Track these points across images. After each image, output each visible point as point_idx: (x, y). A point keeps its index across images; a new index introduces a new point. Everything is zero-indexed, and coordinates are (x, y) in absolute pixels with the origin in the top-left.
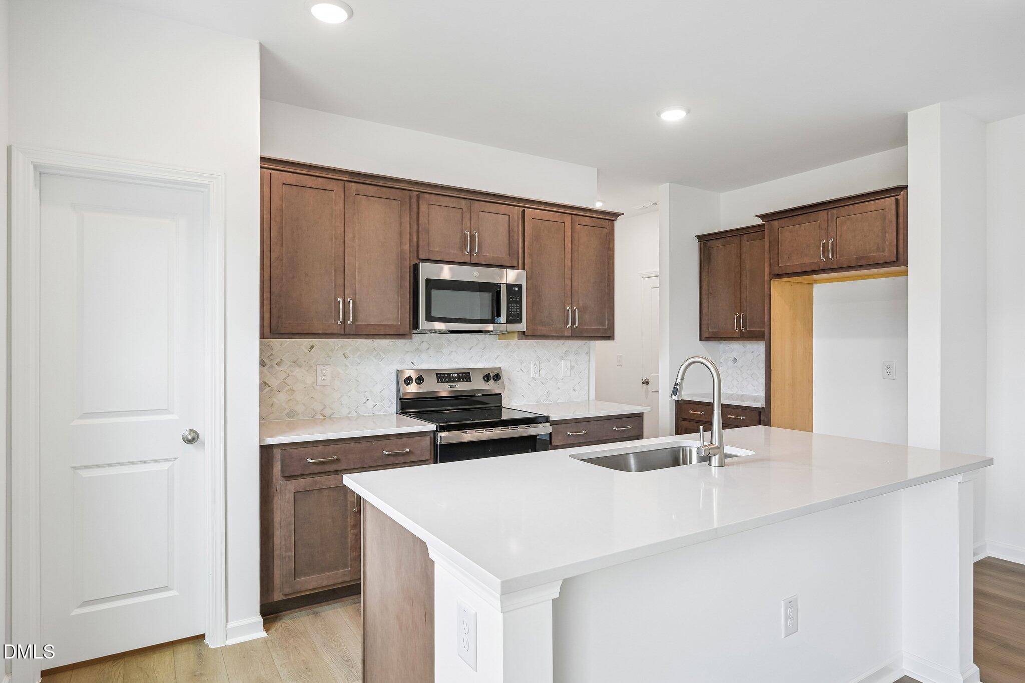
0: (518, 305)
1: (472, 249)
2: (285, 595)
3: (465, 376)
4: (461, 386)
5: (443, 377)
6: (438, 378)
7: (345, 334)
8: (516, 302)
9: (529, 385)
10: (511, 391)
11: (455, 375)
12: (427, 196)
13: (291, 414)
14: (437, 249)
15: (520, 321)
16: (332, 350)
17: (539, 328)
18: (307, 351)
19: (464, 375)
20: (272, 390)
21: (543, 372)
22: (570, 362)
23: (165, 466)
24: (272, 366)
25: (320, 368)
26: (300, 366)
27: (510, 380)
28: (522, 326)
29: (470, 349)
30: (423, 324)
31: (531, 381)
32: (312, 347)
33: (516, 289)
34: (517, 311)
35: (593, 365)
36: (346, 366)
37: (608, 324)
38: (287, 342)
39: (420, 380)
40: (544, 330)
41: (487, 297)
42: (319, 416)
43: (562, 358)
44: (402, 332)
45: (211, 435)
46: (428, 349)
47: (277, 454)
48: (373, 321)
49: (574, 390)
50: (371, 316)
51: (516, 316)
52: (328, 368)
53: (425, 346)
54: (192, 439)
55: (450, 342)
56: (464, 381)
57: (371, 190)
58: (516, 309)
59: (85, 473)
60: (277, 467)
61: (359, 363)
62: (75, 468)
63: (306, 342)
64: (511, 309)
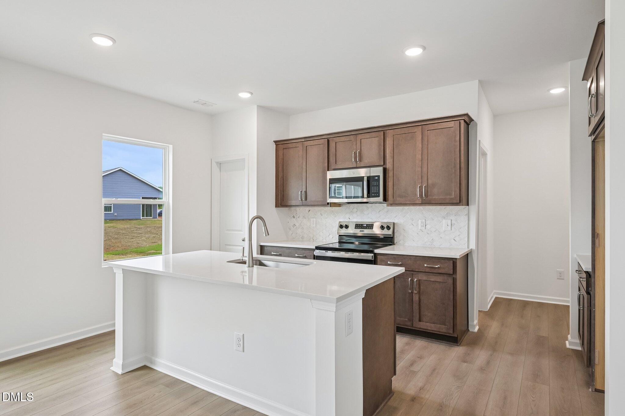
0: (377, 187)
1: (356, 160)
4: (367, 231)
5: (359, 226)
6: (356, 227)
7: (302, 205)
8: (376, 186)
9: (418, 234)
10: (405, 236)
11: (365, 225)
13: (303, 238)
14: (340, 163)
15: (379, 196)
16: (316, 212)
17: (398, 199)
18: (308, 212)
19: (370, 225)
20: (297, 227)
21: (428, 227)
22: (450, 221)
23: (241, 247)
24: (296, 218)
25: (312, 219)
26: (305, 218)
27: (404, 230)
28: (380, 199)
29: (379, 212)
30: (328, 200)
31: (420, 231)
32: (309, 211)
33: (377, 178)
34: (376, 191)
36: (322, 219)
37: (454, 194)
39: (347, 227)
40: (402, 200)
42: (312, 240)
43: (444, 218)
44: (324, 204)
46: (357, 211)
47: (265, 249)
48: (314, 199)
49: (455, 240)
50: (312, 197)
51: (376, 193)
53: (355, 210)
54: (244, 240)
56: (369, 229)
57: (312, 143)
58: (376, 189)
59: (227, 246)
61: (327, 218)
64: (373, 189)
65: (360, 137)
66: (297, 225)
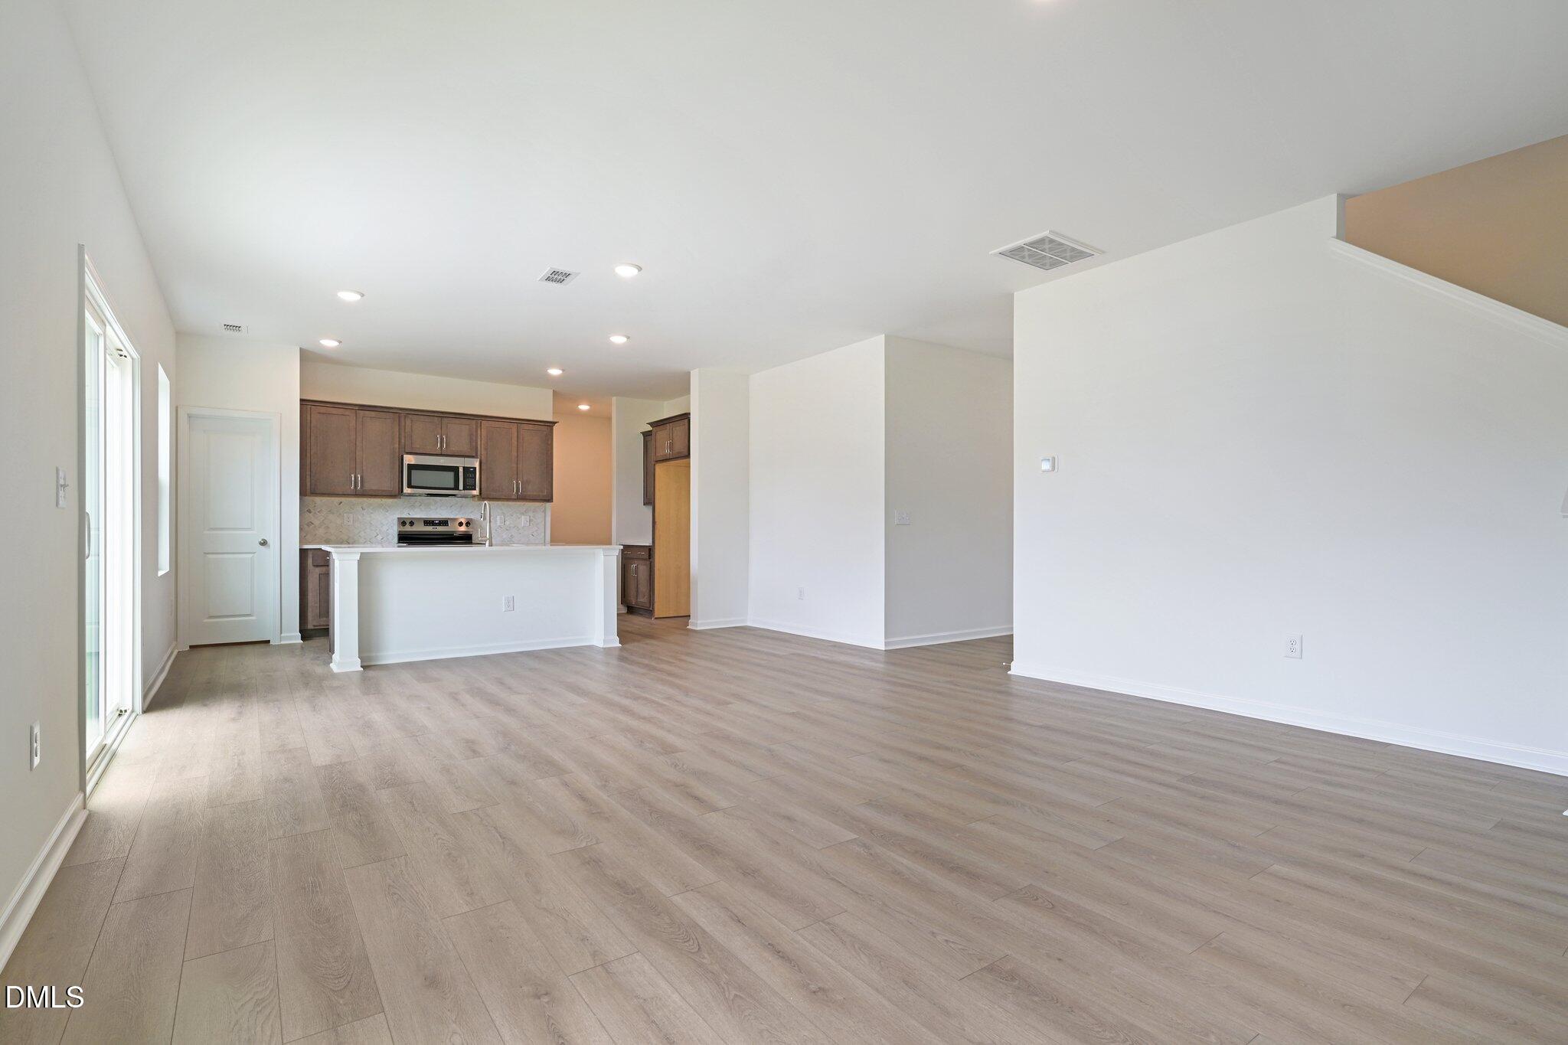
0: (473, 479)
1: (442, 446)
2: (314, 626)
3: (444, 522)
4: (441, 529)
5: (428, 522)
6: (425, 523)
7: (357, 495)
8: (471, 478)
9: (496, 530)
11: (437, 522)
12: (410, 416)
14: (418, 446)
15: (476, 489)
16: (353, 505)
17: (492, 493)
18: (337, 505)
20: (315, 527)
21: (507, 523)
22: (529, 517)
23: (251, 555)
24: (314, 512)
25: (345, 515)
26: (333, 513)
27: (481, 527)
28: (476, 492)
29: (451, 507)
30: (407, 490)
31: (498, 528)
32: (340, 502)
33: (472, 470)
35: (548, 519)
36: (362, 514)
38: (325, 499)
39: (412, 524)
40: (496, 495)
41: (451, 474)
43: (523, 514)
44: (393, 494)
45: (274, 542)
46: (420, 506)
47: (310, 555)
48: (374, 488)
49: (532, 535)
50: (372, 485)
51: (472, 486)
52: (351, 515)
53: (417, 504)
54: (264, 543)
55: (436, 502)
56: (443, 525)
57: (373, 414)
59: (210, 556)
60: (310, 561)
61: (371, 513)
62: (205, 553)
63: (337, 500)
64: (470, 482)
65: (445, 419)
66: (317, 522)
